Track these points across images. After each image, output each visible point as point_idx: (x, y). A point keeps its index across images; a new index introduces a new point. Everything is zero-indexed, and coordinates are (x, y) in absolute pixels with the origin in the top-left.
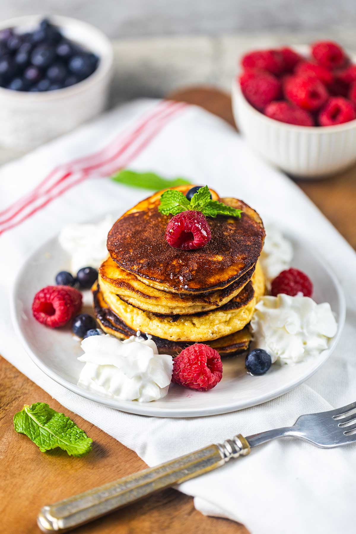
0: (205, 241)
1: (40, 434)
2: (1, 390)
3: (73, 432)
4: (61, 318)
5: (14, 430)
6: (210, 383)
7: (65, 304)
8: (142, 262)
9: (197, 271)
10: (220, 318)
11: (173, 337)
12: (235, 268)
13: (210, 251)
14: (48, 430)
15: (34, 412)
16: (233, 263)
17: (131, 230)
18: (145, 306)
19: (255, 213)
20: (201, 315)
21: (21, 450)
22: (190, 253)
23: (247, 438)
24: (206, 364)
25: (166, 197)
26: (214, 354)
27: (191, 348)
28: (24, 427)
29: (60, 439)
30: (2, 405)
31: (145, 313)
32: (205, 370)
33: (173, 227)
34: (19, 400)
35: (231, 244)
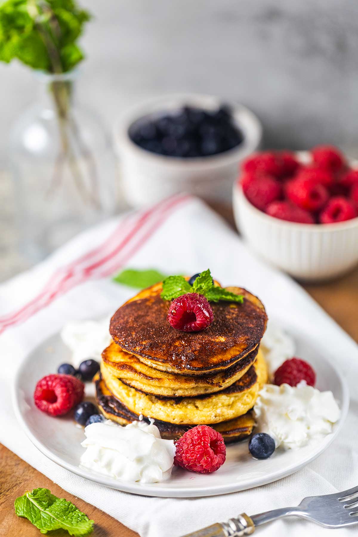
0: (208, 322)
1: (41, 517)
2: (1, 477)
3: (75, 515)
4: (63, 404)
5: (15, 515)
6: (213, 464)
7: (67, 391)
8: (144, 343)
9: (200, 351)
10: (223, 401)
11: (176, 420)
12: (238, 348)
13: (212, 333)
14: (50, 514)
15: (35, 497)
16: (235, 343)
17: (133, 315)
18: (147, 389)
19: (257, 300)
20: (204, 398)
21: (21, 532)
22: (193, 335)
23: (253, 517)
24: (209, 445)
25: (168, 283)
26: (217, 436)
27: (194, 430)
28: (25, 510)
29: (62, 522)
30: (3, 491)
31: (147, 396)
32: (208, 451)
33: (176, 308)
34: (20, 486)
35: (233, 326)
